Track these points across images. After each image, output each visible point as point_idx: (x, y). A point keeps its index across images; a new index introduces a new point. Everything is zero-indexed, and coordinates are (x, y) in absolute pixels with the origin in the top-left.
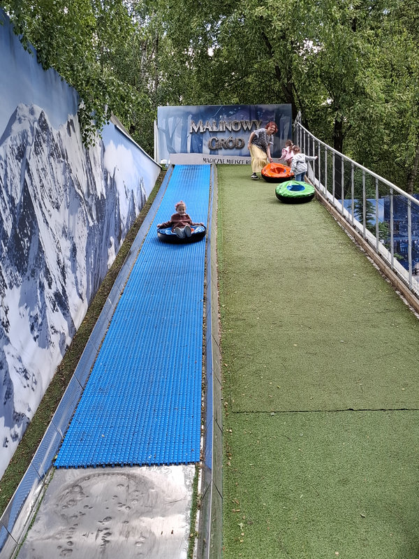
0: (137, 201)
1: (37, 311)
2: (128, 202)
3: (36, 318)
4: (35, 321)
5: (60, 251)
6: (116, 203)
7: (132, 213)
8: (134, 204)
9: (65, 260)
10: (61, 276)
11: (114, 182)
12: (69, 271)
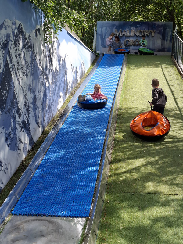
0: (79, 74)
1: (10, 130)
2: (73, 74)
3: (9, 134)
4: (9, 136)
5: (26, 98)
6: (65, 74)
7: (75, 79)
8: (77, 75)
9: (30, 104)
10: (26, 113)
11: (65, 62)
12: (31, 110)
